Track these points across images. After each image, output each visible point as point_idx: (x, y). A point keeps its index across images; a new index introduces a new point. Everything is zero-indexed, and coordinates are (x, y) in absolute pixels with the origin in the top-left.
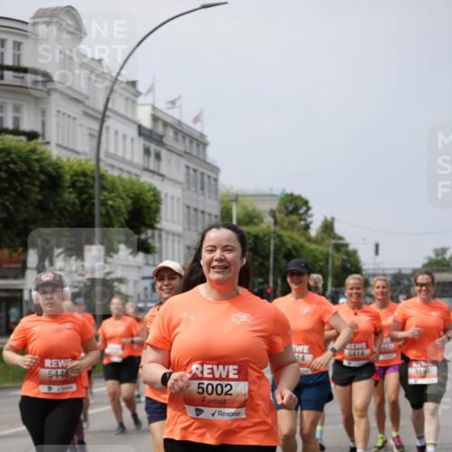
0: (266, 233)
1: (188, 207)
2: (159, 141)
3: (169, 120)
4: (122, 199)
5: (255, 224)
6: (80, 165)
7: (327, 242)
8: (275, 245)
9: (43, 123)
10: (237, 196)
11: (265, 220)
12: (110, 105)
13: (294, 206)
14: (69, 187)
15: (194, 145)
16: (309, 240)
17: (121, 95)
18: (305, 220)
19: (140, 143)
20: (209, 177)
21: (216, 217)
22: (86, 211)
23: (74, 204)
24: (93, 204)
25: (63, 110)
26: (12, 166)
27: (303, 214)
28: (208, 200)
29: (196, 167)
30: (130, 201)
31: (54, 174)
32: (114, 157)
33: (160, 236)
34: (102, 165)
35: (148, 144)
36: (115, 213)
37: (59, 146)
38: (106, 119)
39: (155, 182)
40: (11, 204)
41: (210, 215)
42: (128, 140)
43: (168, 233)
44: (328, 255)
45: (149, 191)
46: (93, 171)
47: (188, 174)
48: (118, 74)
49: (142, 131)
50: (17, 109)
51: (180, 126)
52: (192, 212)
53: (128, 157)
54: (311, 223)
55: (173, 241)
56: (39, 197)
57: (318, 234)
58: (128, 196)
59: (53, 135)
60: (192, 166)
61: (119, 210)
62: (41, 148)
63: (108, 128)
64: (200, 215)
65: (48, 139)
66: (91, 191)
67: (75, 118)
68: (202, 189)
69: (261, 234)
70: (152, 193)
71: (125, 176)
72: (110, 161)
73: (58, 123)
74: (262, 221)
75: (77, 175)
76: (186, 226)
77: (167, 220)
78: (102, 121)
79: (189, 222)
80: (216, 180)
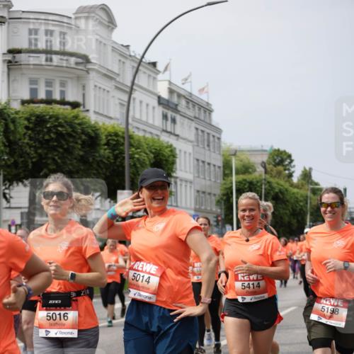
0: (258, 179)
1: (198, 160)
2: (175, 108)
3: (182, 92)
4: (147, 154)
5: (250, 173)
6: (114, 127)
7: (306, 187)
8: (265, 189)
9: (84, 95)
10: (236, 151)
11: (258, 170)
12: (136, 82)
13: (280, 159)
14: (105, 145)
15: (202, 111)
16: (292, 185)
17: (145, 73)
18: (289, 170)
19: (159, 111)
20: (214, 136)
21: (219, 167)
22: (118, 163)
23: (109, 157)
24: (124, 158)
25: (99, 85)
26: (60, 129)
27: (287, 165)
28: (213, 154)
29: (203, 129)
30: (152, 156)
31: (93, 135)
32: (139, 121)
33: (176, 183)
34: (130, 128)
35: (166, 111)
36: (141, 164)
37: (95, 112)
38: (133, 92)
39: (171, 140)
40: (59, 158)
41: (214, 166)
42: (150, 108)
43: (181, 180)
44: (307, 197)
45: (167, 147)
46: (123, 133)
47: (197, 134)
48: (143, 57)
49: (160, 101)
50: (63, 84)
51: (191, 97)
52: (200, 163)
53: (151, 121)
54: (293, 172)
55: (186, 186)
56: (81, 153)
57: (299, 180)
58: (151, 152)
59: (91, 104)
60: (201, 128)
61: (144, 163)
62: (82, 115)
63: (134, 99)
64: (207, 166)
65: (87, 108)
66: (121, 148)
67: (108, 91)
68: (208, 146)
69: (255, 181)
70: (169, 149)
71: (148, 136)
72: (136, 124)
73: (95, 95)
74: (255, 171)
75: (111, 136)
76: (196, 175)
77: (181, 170)
78: (131, 94)
79: (198, 172)
80: (219, 139)
